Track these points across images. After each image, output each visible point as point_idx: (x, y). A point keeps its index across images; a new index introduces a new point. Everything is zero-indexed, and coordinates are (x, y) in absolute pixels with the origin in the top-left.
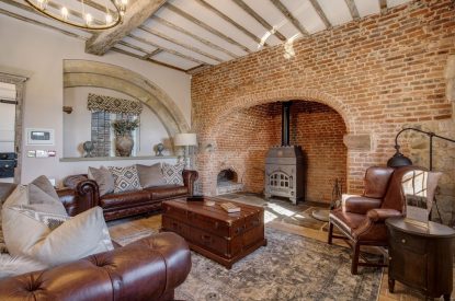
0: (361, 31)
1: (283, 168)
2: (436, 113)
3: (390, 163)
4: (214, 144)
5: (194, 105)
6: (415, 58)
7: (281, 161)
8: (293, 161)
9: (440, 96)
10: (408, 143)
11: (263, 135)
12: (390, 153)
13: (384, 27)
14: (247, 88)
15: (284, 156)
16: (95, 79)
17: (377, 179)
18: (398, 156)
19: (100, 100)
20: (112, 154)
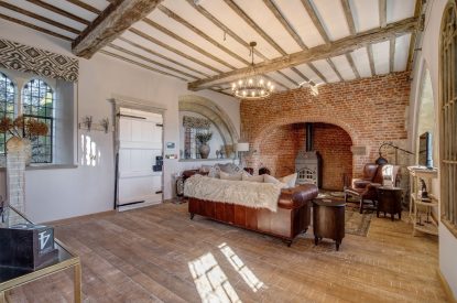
0: (361, 86)
1: (309, 166)
2: (400, 135)
3: (377, 162)
4: (258, 149)
5: (243, 122)
6: (390, 105)
7: (307, 161)
8: (316, 161)
9: (402, 127)
10: (386, 151)
11: (289, 143)
12: (376, 157)
13: (374, 85)
14: (287, 113)
15: (309, 158)
16: (189, 107)
17: (370, 170)
18: (381, 158)
19: (190, 120)
20: (194, 156)
